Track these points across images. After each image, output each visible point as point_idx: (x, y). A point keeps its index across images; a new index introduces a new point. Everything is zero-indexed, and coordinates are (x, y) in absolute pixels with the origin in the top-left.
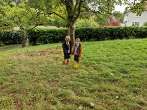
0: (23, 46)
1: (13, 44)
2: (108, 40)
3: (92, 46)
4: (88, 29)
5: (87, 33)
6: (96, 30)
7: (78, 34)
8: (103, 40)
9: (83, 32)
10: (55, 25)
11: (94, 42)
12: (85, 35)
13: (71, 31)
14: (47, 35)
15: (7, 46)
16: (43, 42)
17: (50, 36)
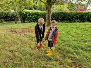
0: (16, 23)
1: (10, 21)
2: (78, 22)
3: (65, 26)
4: (62, 12)
5: (61, 16)
6: (69, 14)
7: (54, 16)
8: (74, 22)
9: (58, 15)
10: (39, 10)
11: (67, 23)
12: (59, 17)
13: (49, 13)
14: (32, 16)
15: (6, 22)
16: (29, 21)
17: (34, 17)
